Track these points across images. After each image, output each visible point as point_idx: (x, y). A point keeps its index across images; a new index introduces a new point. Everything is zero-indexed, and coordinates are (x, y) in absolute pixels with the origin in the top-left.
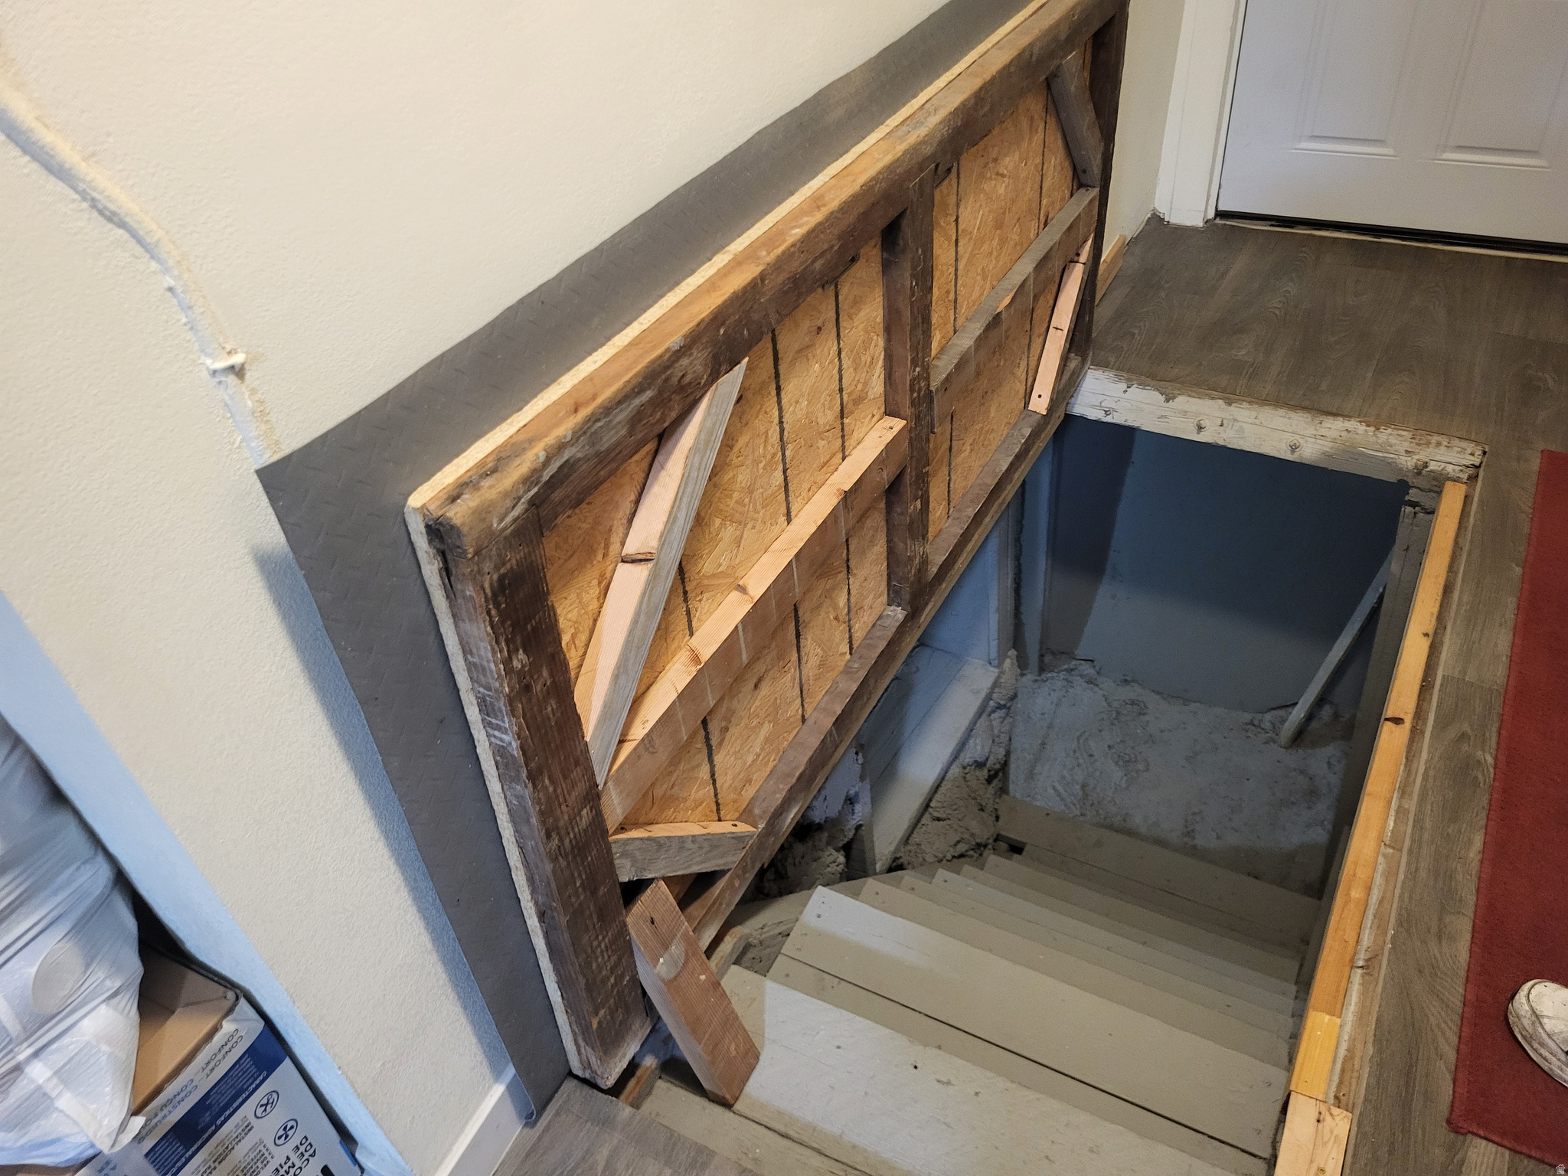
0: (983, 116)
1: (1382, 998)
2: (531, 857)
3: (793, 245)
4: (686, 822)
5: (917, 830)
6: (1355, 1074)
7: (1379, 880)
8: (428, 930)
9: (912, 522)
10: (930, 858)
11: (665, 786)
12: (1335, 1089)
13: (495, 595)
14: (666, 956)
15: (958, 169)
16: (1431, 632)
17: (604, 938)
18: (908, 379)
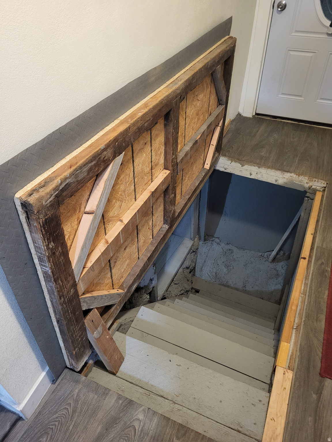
0: (194, 82)
1: (301, 338)
2: (55, 304)
3: (139, 118)
4: (103, 290)
5: (170, 287)
6: (294, 360)
7: (300, 304)
8: (21, 327)
9: (171, 200)
10: (173, 295)
11: (97, 280)
12: (288, 364)
13: (44, 225)
14: (97, 331)
15: (186, 98)
16: (313, 233)
17: (77, 327)
18: (171, 159)
